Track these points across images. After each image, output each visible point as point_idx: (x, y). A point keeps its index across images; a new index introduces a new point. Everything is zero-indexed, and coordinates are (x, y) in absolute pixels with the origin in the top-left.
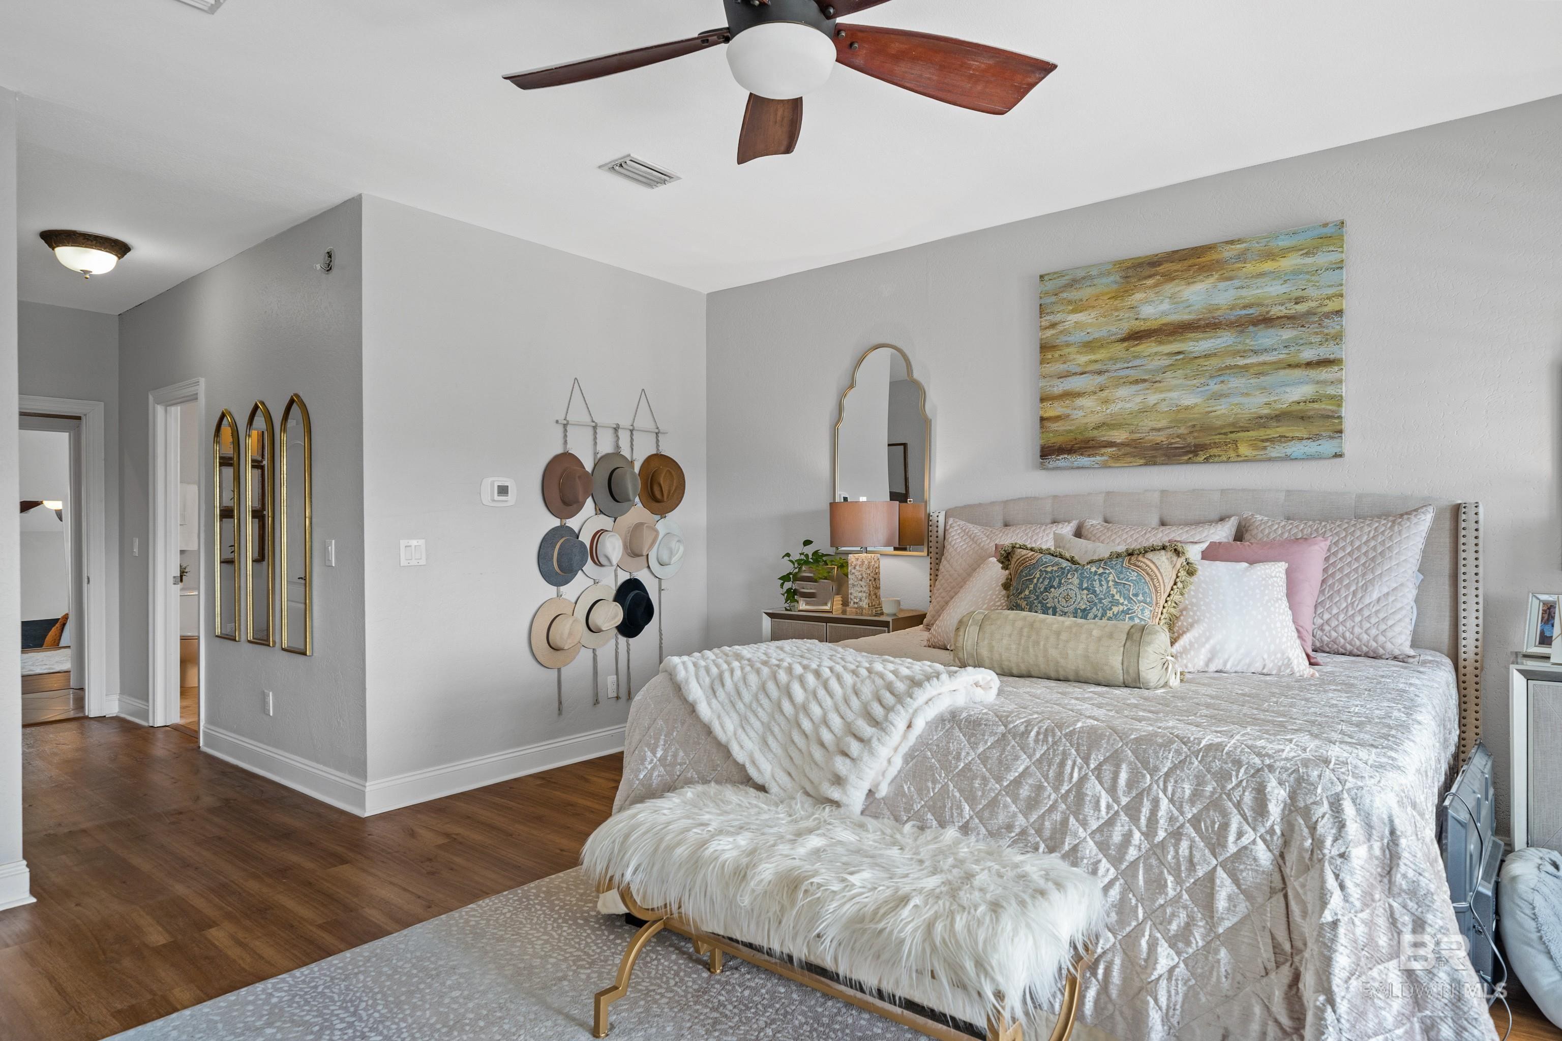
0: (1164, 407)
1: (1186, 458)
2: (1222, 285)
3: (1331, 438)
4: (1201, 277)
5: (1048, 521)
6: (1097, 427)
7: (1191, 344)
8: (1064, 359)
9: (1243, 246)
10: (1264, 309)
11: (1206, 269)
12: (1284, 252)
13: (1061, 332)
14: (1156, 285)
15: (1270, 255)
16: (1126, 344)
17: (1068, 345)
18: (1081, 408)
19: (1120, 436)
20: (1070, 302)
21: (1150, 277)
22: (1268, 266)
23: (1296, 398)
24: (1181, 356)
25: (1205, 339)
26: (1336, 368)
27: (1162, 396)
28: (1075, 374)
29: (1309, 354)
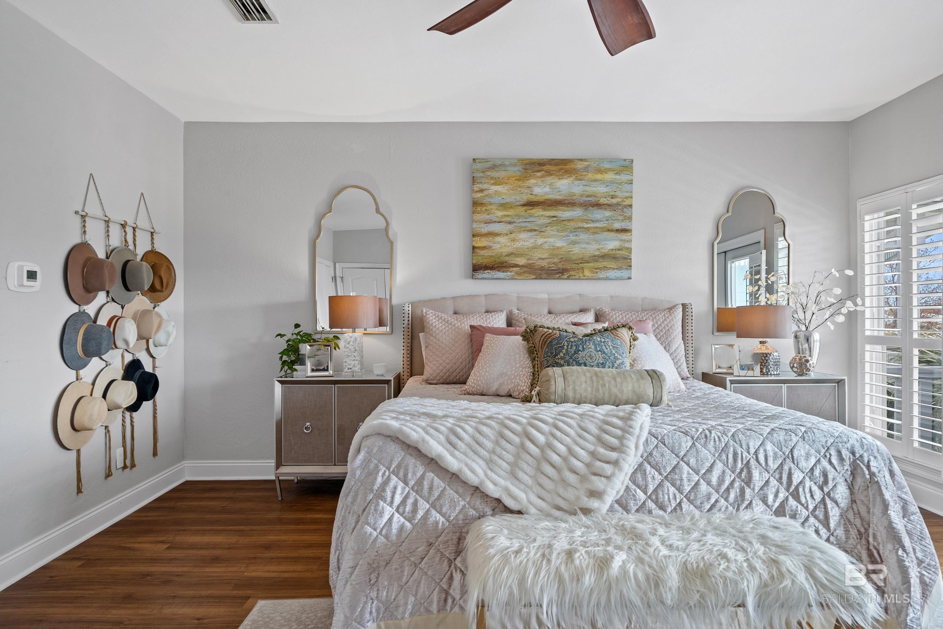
0: (546, 246)
1: (558, 276)
2: (577, 182)
3: (627, 269)
4: (566, 176)
5: (484, 310)
6: (508, 255)
7: (561, 212)
8: (488, 212)
9: (587, 163)
10: (597, 199)
11: (570, 172)
12: (606, 171)
13: (487, 195)
14: (542, 177)
15: (600, 171)
16: (525, 208)
17: (491, 204)
18: (499, 243)
19: (522, 261)
20: (492, 178)
21: (539, 171)
22: (599, 176)
23: (611, 247)
24: (555, 219)
25: (568, 210)
26: (629, 234)
27: (545, 240)
28: (495, 222)
29: (617, 225)
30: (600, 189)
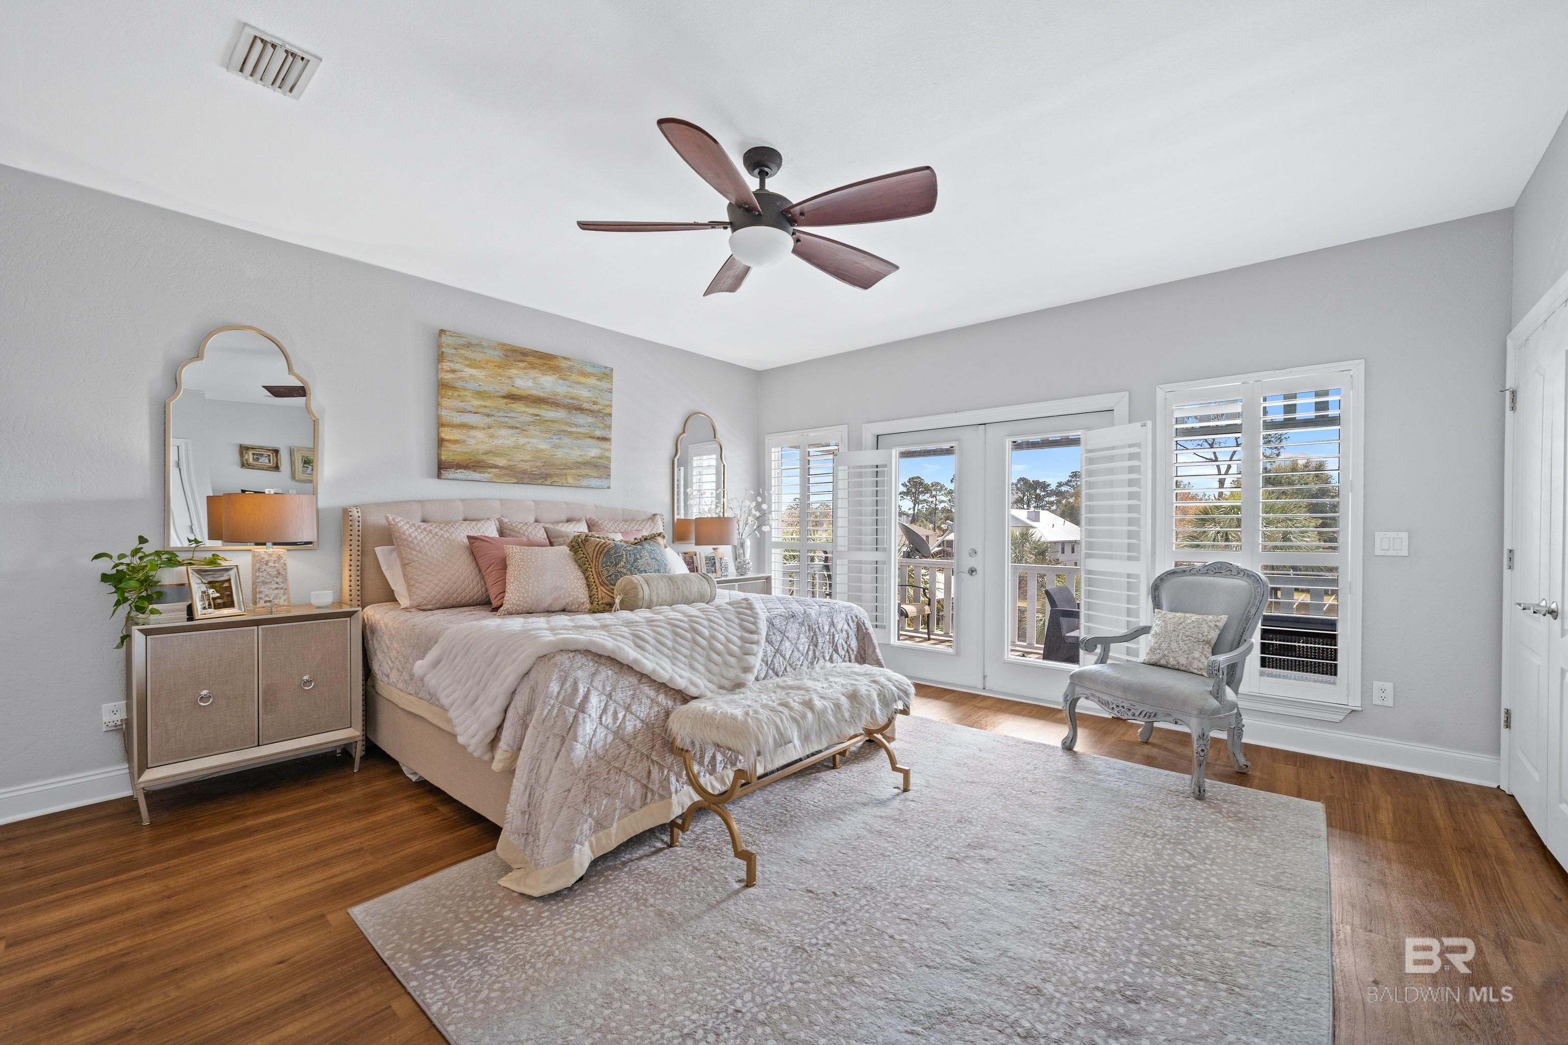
0: (528, 447)
1: (540, 481)
2: (561, 381)
3: (607, 478)
4: (549, 373)
5: (461, 518)
6: (486, 453)
7: (544, 411)
8: (461, 398)
9: (571, 363)
10: (580, 403)
11: (553, 369)
12: (589, 375)
13: (460, 378)
14: (525, 368)
15: (583, 374)
16: (506, 400)
17: (465, 390)
18: (474, 437)
19: (501, 462)
20: (466, 358)
21: (522, 361)
22: (582, 379)
23: (593, 455)
24: (538, 418)
25: (552, 411)
26: (609, 443)
27: (527, 440)
28: (470, 412)
29: (598, 433)
30: (581, 392)
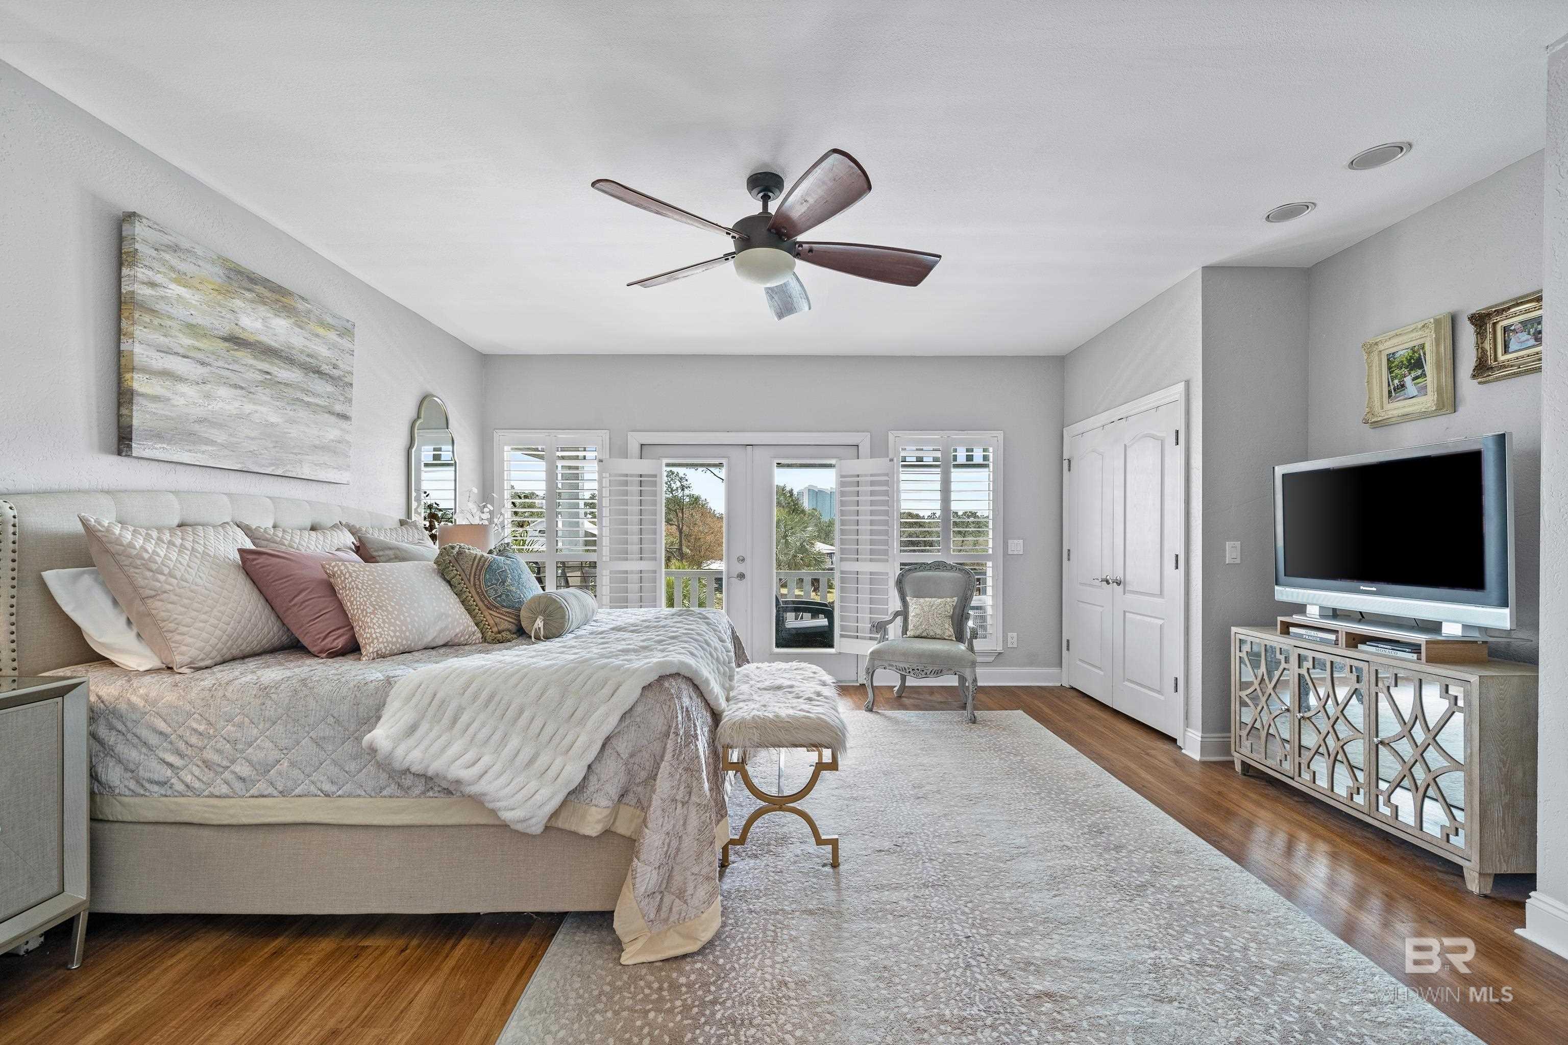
0: (256, 418)
2: (297, 330)
4: (282, 314)
6: (201, 421)
7: (276, 368)
9: (309, 306)
10: (319, 363)
11: (288, 310)
12: (329, 327)
13: (162, 297)
14: (252, 302)
15: (322, 324)
16: (227, 344)
17: (170, 317)
18: (183, 395)
19: (220, 435)
20: (172, 269)
21: (249, 290)
22: (321, 331)
23: (331, 437)
24: (268, 377)
25: (284, 368)
26: (349, 423)
27: (255, 407)
28: (177, 354)
29: (338, 408)
30: (320, 348)
